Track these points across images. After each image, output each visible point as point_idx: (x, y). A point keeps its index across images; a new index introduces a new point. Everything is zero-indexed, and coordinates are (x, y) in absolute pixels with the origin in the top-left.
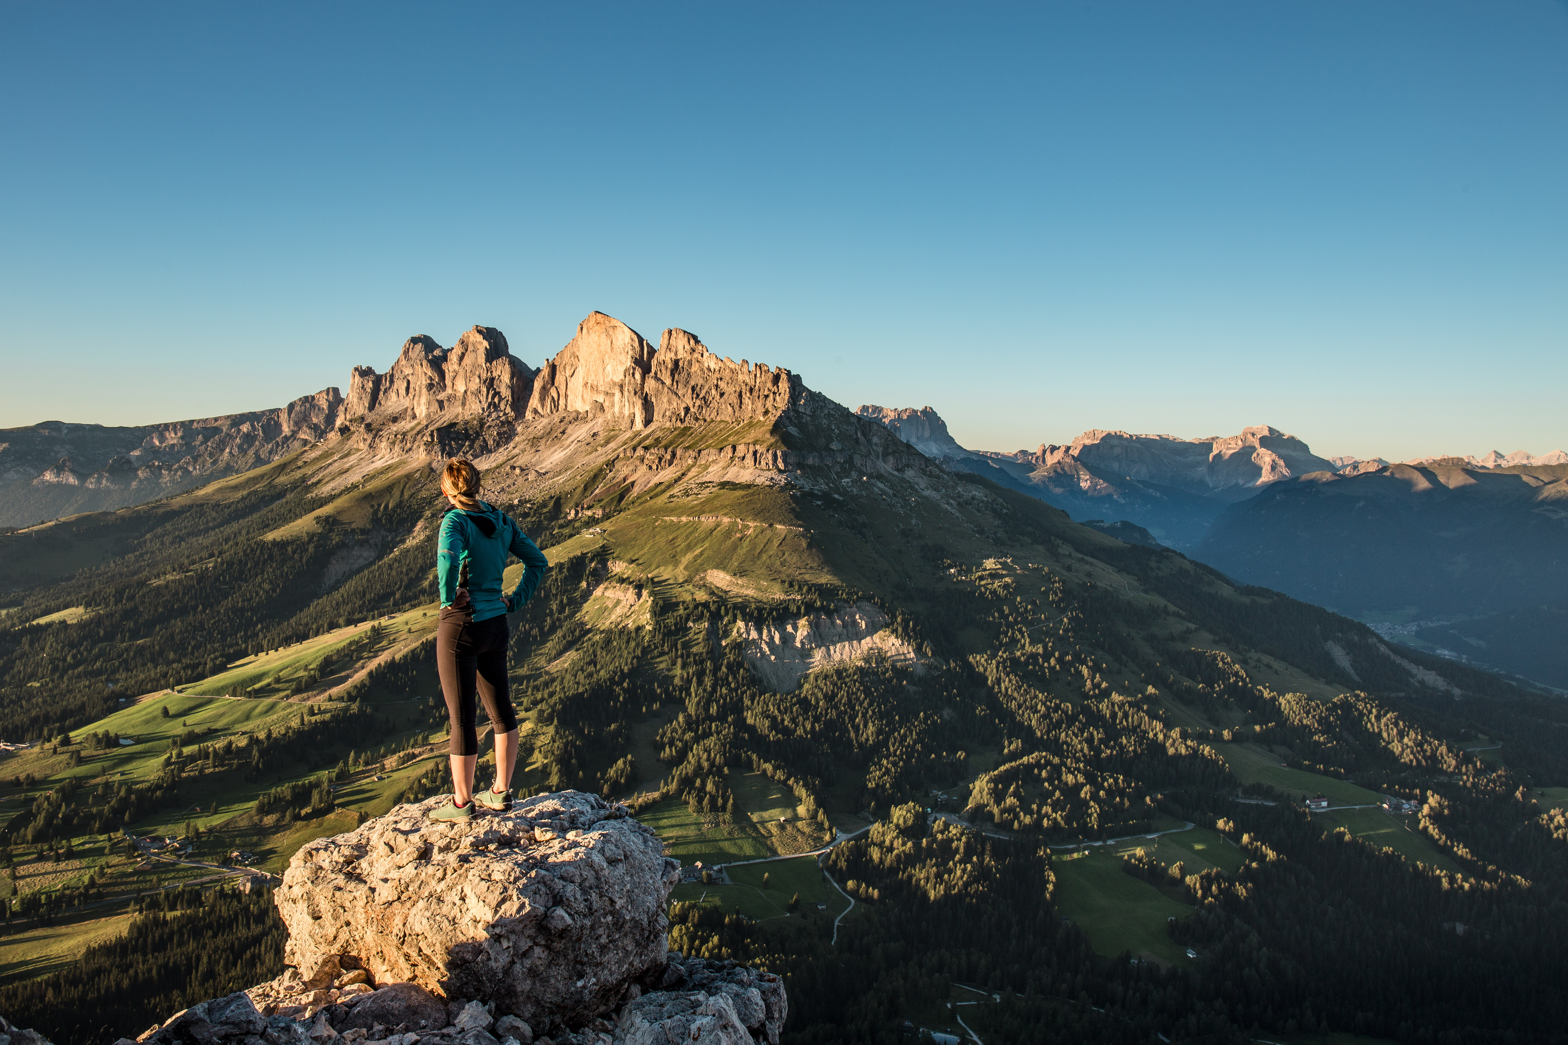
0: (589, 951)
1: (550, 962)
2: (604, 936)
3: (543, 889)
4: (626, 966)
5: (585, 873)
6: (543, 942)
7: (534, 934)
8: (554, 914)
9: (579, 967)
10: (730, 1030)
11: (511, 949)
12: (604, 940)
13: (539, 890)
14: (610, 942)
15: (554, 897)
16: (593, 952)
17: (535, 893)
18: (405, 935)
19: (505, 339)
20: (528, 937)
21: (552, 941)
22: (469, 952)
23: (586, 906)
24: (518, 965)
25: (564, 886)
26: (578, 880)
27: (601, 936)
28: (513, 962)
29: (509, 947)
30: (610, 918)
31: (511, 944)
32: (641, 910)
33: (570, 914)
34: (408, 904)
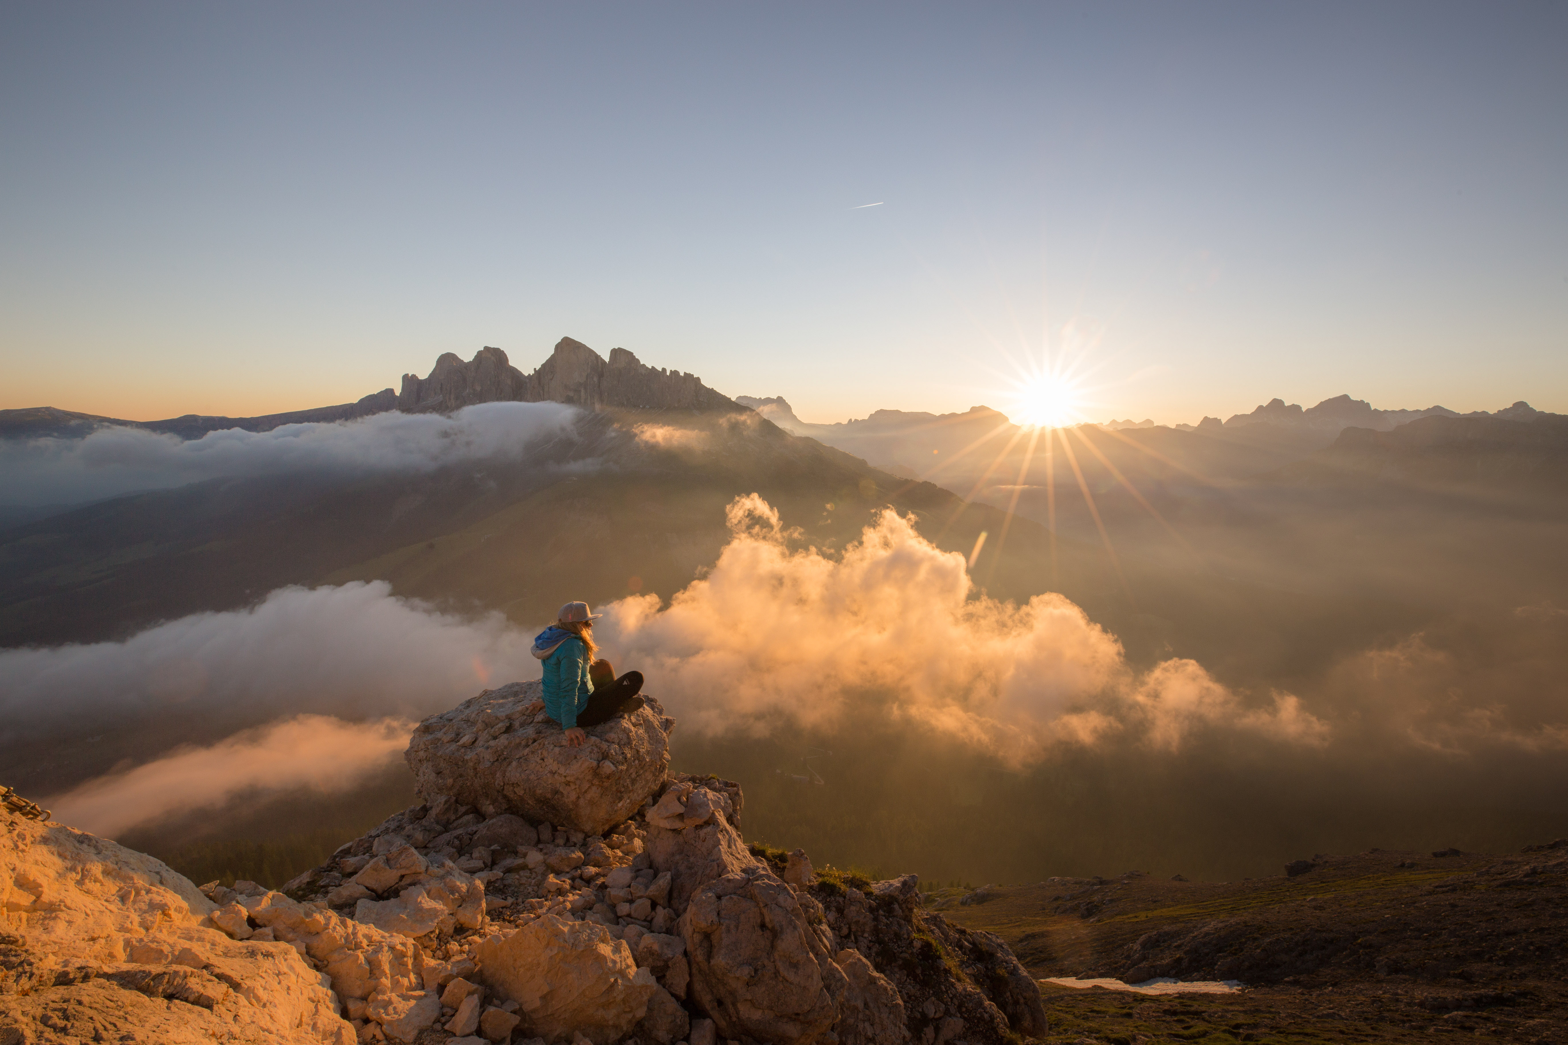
0: (626, 784)
1: (602, 794)
2: (634, 774)
3: (596, 749)
4: (647, 789)
5: (620, 736)
6: (597, 783)
7: (591, 779)
8: (604, 765)
9: (619, 794)
10: (724, 832)
11: (578, 789)
12: (634, 775)
13: (593, 750)
14: (638, 776)
15: (603, 753)
16: (628, 784)
17: (591, 753)
18: (504, 784)
19: (506, 355)
20: (588, 780)
21: (603, 782)
22: (549, 793)
23: (623, 757)
24: (582, 799)
25: (609, 746)
26: (617, 741)
27: (632, 774)
28: (578, 798)
29: (576, 788)
30: (637, 762)
31: (577, 787)
32: (655, 753)
33: (613, 764)
34: (505, 763)
